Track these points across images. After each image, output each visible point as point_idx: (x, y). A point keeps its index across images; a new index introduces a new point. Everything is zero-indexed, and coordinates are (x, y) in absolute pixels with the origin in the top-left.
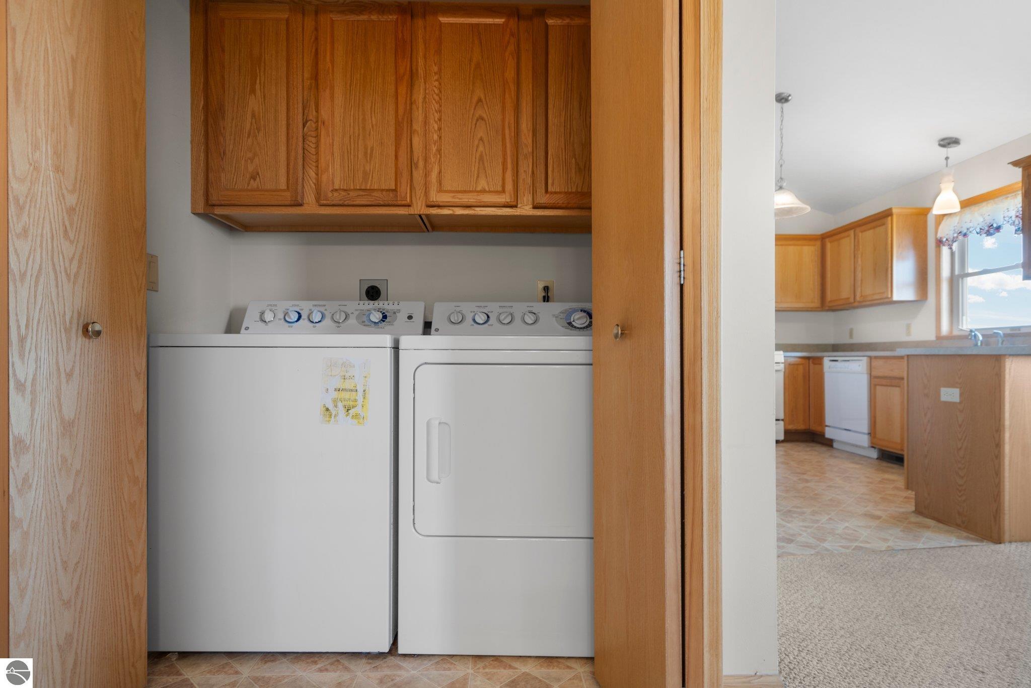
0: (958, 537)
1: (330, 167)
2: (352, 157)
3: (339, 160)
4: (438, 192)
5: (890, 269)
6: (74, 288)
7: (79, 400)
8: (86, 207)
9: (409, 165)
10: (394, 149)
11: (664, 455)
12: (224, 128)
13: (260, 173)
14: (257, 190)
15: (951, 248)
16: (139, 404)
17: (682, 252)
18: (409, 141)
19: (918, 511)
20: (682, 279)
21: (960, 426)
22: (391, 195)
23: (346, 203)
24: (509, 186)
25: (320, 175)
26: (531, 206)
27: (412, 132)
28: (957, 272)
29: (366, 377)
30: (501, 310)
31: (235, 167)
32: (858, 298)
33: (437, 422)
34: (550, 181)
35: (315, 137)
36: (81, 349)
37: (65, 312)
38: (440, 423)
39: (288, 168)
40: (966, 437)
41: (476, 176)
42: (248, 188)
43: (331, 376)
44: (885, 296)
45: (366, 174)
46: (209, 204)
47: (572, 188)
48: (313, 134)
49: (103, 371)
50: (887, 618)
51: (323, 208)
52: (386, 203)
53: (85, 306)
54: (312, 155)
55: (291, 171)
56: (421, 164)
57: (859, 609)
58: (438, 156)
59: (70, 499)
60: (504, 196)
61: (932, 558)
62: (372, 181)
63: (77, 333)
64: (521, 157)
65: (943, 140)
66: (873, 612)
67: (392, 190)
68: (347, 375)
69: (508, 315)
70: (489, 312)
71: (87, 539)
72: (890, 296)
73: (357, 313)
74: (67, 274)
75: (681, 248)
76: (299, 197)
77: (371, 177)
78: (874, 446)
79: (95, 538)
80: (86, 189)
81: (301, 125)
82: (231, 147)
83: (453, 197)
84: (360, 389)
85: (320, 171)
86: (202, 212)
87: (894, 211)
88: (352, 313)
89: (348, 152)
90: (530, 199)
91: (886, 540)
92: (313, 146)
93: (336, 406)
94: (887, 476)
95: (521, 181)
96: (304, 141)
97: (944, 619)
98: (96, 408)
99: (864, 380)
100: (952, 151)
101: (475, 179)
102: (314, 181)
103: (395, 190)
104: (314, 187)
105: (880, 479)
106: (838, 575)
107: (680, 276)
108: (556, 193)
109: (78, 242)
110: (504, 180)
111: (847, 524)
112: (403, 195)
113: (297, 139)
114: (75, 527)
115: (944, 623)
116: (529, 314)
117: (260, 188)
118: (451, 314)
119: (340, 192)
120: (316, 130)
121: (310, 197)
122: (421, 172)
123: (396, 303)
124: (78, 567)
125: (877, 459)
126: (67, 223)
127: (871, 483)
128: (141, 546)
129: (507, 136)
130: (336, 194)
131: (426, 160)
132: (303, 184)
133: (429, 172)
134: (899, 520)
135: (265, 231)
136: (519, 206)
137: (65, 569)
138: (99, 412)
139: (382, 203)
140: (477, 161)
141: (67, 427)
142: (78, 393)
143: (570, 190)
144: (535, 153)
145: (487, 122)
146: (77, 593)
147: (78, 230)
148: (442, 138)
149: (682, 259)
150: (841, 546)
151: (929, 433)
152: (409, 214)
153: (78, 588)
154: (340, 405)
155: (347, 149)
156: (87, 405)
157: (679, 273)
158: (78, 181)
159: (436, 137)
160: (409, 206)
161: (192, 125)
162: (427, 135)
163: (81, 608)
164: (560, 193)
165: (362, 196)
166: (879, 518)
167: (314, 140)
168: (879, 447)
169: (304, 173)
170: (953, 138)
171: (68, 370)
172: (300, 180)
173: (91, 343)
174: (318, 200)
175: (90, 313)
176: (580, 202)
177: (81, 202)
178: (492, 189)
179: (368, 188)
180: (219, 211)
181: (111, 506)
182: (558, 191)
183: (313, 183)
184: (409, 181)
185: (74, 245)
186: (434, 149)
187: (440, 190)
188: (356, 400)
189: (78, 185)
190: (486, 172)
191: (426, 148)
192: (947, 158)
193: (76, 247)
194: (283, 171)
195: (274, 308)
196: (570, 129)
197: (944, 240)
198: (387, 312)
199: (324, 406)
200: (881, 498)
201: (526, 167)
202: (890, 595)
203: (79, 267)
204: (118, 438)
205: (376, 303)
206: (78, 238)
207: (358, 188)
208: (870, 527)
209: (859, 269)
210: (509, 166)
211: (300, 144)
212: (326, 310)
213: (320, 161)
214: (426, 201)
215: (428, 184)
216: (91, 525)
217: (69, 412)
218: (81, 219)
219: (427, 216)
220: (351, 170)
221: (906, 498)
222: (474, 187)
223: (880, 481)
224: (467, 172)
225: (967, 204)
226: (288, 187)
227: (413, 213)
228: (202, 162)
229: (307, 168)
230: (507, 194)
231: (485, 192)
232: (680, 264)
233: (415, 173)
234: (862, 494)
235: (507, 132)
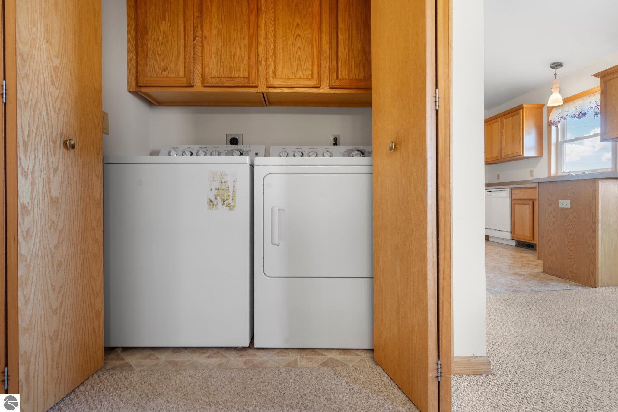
0: (571, 285)
1: (210, 64)
2: (223, 58)
3: (215, 60)
4: (274, 79)
5: (522, 139)
6: (58, 117)
7: (62, 186)
8: (65, 69)
9: (257, 63)
10: (248, 53)
11: (426, 216)
12: (147, 41)
13: (168, 67)
14: (167, 77)
15: (557, 127)
16: (98, 194)
17: (437, 89)
18: (256, 49)
19: (545, 272)
20: (437, 106)
21: (571, 221)
22: (246, 80)
23: (219, 85)
24: (316, 75)
25: (204, 69)
26: (328, 87)
27: (258, 44)
28: (560, 140)
29: (234, 182)
30: (310, 150)
31: (154, 64)
32: (503, 156)
33: (277, 209)
34: (339, 73)
35: (201, 46)
36: (63, 156)
37: (52, 131)
38: (279, 209)
39: (185, 64)
40: (574, 227)
41: (296, 69)
42: (161, 76)
43: (214, 181)
44: (519, 154)
45: (231, 68)
46: (138, 86)
47: (352, 76)
48: (200, 44)
49: (76, 171)
50: (541, 327)
51: (206, 88)
52: (243, 85)
53: (65, 129)
54: (199, 57)
55: (187, 66)
56: (263, 62)
57: (523, 322)
58: (274, 58)
59: (56, 247)
60: (312, 81)
61: (559, 295)
62: (234, 72)
63: (60, 145)
64: (322, 59)
65: (553, 64)
66: (531, 323)
67: (247, 78)
68: (223, 180)
69: (314, 153)
70: (303, 151)
71: (67, 273)
72: (522, 154)
73: (226, 152)
74: (53, 107)
75: (437, 87)
76: (192, 81)
77: (234, 70)
78: (514, 239)
79: (72, 273)
80: (65, 57)
81: (192, 39)
82: (151, 52)
83: (283, 82)
84: (231, 189)
85: (204, 67)
86: (134, 91)
87: (524, 106)
88: (223, 152)
89: (220, 55)
90: (328, 83)
91: (530, 287)
92: (200, 51)
93: (216, 199)
94: (523, 254)
95: (322, 73)
96: (194, 49)
97: (574, 327)
98: (72, 193)
99: (508, 201)
100: (559, 71)
101: (295, 71)
102: (200, 72)
103: (248, 78)
104: (200, 76)
105: (519, 256)
106: (507, 304)
107: (436, 105)
108: (343, 79)
109: (60, 89)
110: (312, 71)
111: (505, 279)
112: (253, 80)
113: (190, 47)
114: (59, 264)
115: (574, 329)
116: (327, 152)
117: (168, 76)
118: (281, 152)
119: (216, 79)
120: (201, 42)
121: (198, 82)
122: (264, 67)
123: (248, 146)
124: (61, 290)
125: (515, 246)
126: (54, 76)
127: (515, 258)
128: (100, 281)
129: (314, 46)
130: (213, 80)
131: (266, 60)
132: (194, 74)
133: (268, 67)
134: (534, 276)
135: (170, 105)
136: (321, 87)
137: (54, 290)
138: (74, 196)
139: (240, 85)
140: (297, 60)
141: (54, 203)
142: (61, 182)
143: (351, 78)
144: (331, 55)
145: (302, 37)
146: (61, 306)
147: (60, 82)
148: (276, 47)
149: (437, 94)
150: (505, 290)
151: (552, 226)
152: (257, 92)
153: (62, 302)
154: (219, 198)
155: (220, 53)
156: (67, 190)
157: (435, 103)
158: (61, 52)
159: (272, 46)
160: (256, 87)
161: (128, 39)
162: (267, 45)
163: (64, 315)
164: (345, 79)
165: (229, 81)
166: (523, 275)
167: (200, 48)
168: (517, 239)
169: (194, 67)
170: (559, 63)
171: (55, 167)
172: (192, 71)
173: (69, 153)
174: (202, 84)
175: (68, 134)
176: (358, 85)
177: (62, 65)
178: (306, 77)
179: (232, 76)
180: (144, 90)
181: (82, 254)
182: (344, 78)
183: (200, 73)
184: (257, 72)
185: (58, 91)
186: (271, 53)
187: (275, 77)
188: (228, 196)
189: (60, 54)
190: (302, 67)
191: (266, 52)
192: (555, 74)
193: (59, 92)
194: (182, 66)
195: (176, 149)
196: (351, 42)
197: (553, 122)
198: (243, 151)
199: (209, 199)
200: (522, 265)
201: (325, 64)
202: (540, 315)
203: (61, 105)
204: (85, 213)
205: (236, 146)
206: (61, 86)
207: (226, 76)
208: (519, 280)
209: (504, 139)
210: (316, 63)
211: (192, 50)
212: (207, 150)
213: (204, 60)
214: (267, 84)
215: (267, 74)
216: (70, 264)
217: (55, 193)
218: (62, 75)
219: (267, 93)
220: (222, 66)
221: (536, 265)
222: (295, 75)
223: (519, 257)
224: (291, 67)
225: (566, 101)
226: (185, 76)
227: (259, 91)
228: (134, 61)
229: (196, 65)
230: (315, 80)
231: (301, 79)
232: (436, 97)
233: (260, 68)
234: (511, 263)
235: (314, 43)
